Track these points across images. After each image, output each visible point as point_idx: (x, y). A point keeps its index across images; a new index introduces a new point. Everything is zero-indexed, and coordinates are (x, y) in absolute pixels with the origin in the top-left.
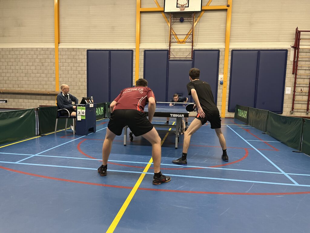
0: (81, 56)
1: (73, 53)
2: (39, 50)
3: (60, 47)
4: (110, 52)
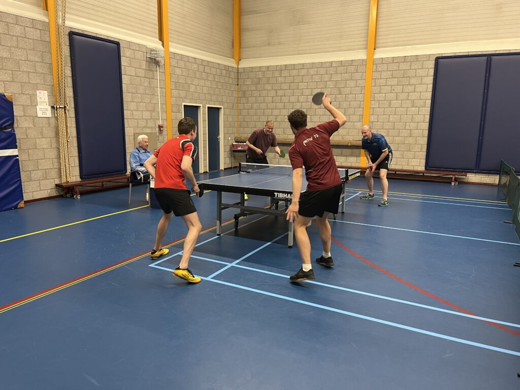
0: (419, 71)
1: (404, 66)
2: (334, 65)
3: (376, 56)
4: (491, 58)
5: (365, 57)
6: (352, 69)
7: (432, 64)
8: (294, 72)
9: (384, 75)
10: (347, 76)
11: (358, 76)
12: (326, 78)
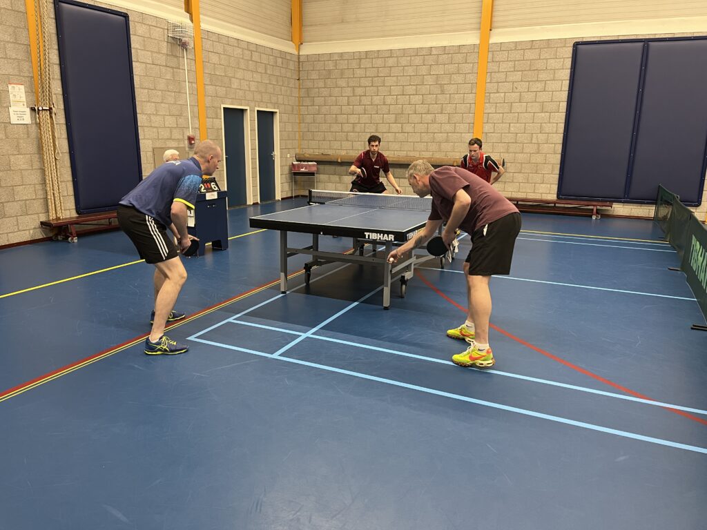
0: (552, 61)
1: (530, 55)
2: (434, 52)
3: (492, 40)
4: (648, 45)
5: (477, 42)
6: (458, 58)
7: (569, 52)
8: (379, 62)
9: (504, 67)
10: (452, 68)
11: (467, 68)
12: (424, 70)
